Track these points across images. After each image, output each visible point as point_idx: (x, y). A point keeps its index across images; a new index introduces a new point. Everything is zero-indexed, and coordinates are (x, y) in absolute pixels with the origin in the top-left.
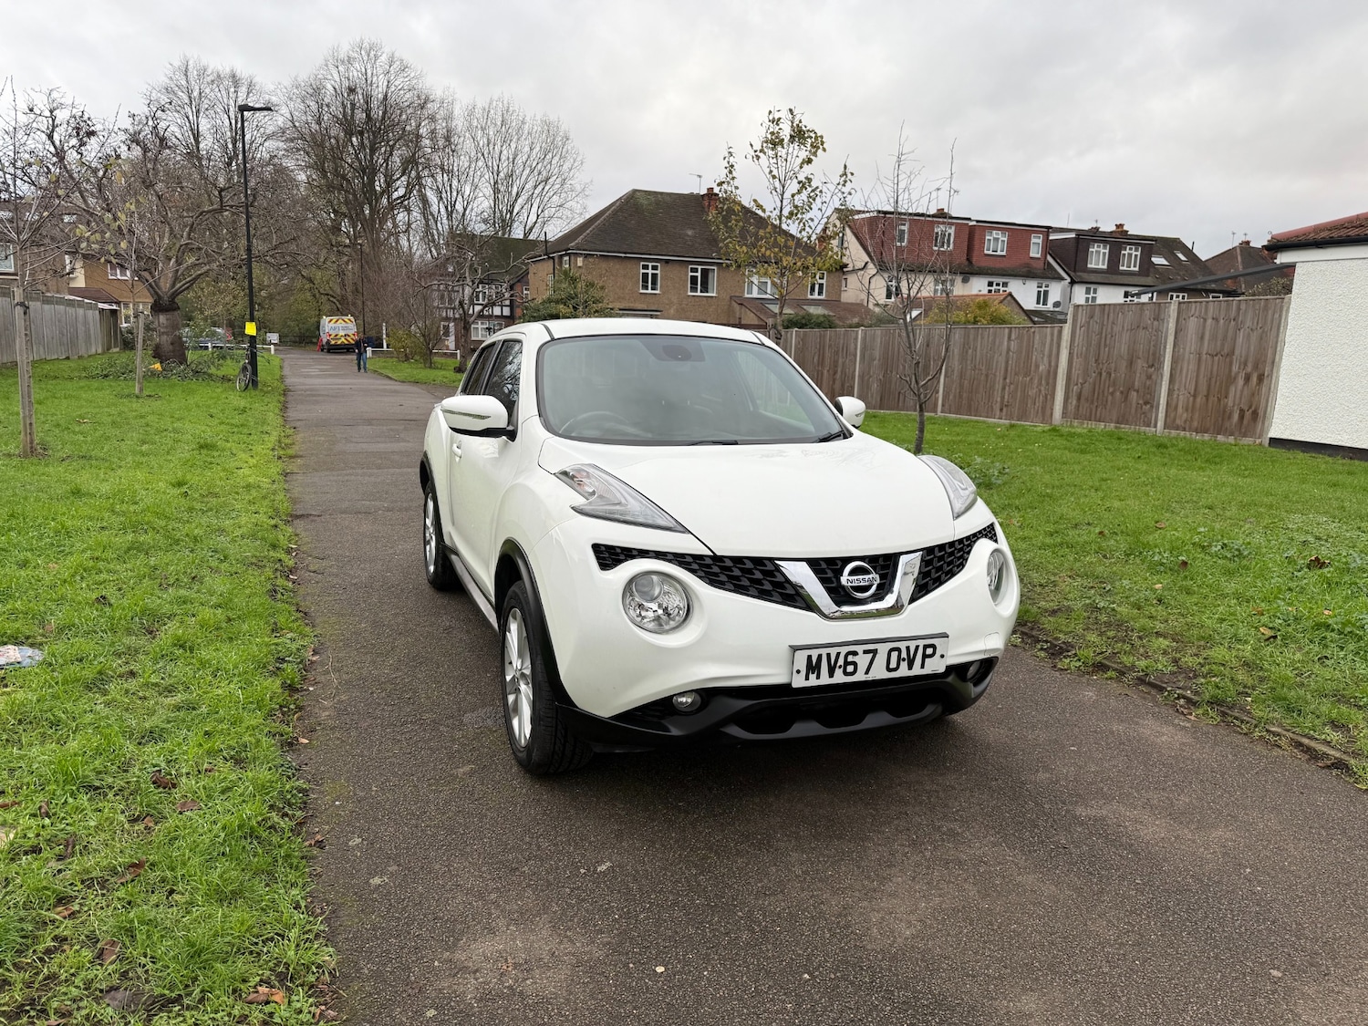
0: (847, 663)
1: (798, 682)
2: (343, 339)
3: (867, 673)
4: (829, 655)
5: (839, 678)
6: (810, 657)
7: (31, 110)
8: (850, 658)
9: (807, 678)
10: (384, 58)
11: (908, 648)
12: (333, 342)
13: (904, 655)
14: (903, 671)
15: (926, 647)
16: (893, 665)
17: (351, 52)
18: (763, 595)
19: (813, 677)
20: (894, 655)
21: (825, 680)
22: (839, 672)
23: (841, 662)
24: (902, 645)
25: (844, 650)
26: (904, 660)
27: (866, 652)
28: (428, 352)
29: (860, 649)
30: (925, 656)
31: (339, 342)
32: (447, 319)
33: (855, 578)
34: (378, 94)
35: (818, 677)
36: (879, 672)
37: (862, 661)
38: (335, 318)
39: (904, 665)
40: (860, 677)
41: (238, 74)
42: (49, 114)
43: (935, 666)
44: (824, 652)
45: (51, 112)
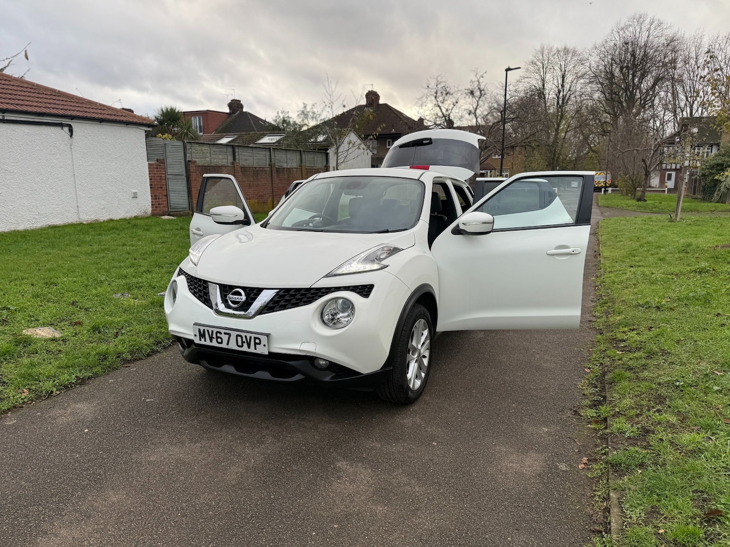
0: (218, 338)
1: (197, 340)
2: (602, 184)
3: (228, 344)
4: (208, 331)
5: (214, 343)
6: (199, 330)
7: (428, 87)
8: (218, 335)
9: (200, 340)
10: (647, 21)
11: (246, 336)
12: (596, 186)
13: (244, 340)
14: (245, 348)
15: (255, 338)
16: (240, 344)
17: (627, 22)
18: (199, 298)
19: (203, 340)
20: (239, 338)
21: (208, 343)
22: (214, 340)
23: (214, 336)
24: (243, 334)
25: (215, 330)
26: (244, 342)
27: (225, 333)
28: (634, 190)
29: (223, 331)
30: (256, 344)
31: (600, 185)
32: (671, 170)
33: (234, 296)
34: (642, 42)
35: (205, 341)
36: (233, 346)
37: (225, 338)
38: (599, 172)
39: (245, 345)
40: (224, 345)
41: (568, 47)
42: (435, 87)
43: (262, 350)
44: (206, 329)
45: (437, 86)
